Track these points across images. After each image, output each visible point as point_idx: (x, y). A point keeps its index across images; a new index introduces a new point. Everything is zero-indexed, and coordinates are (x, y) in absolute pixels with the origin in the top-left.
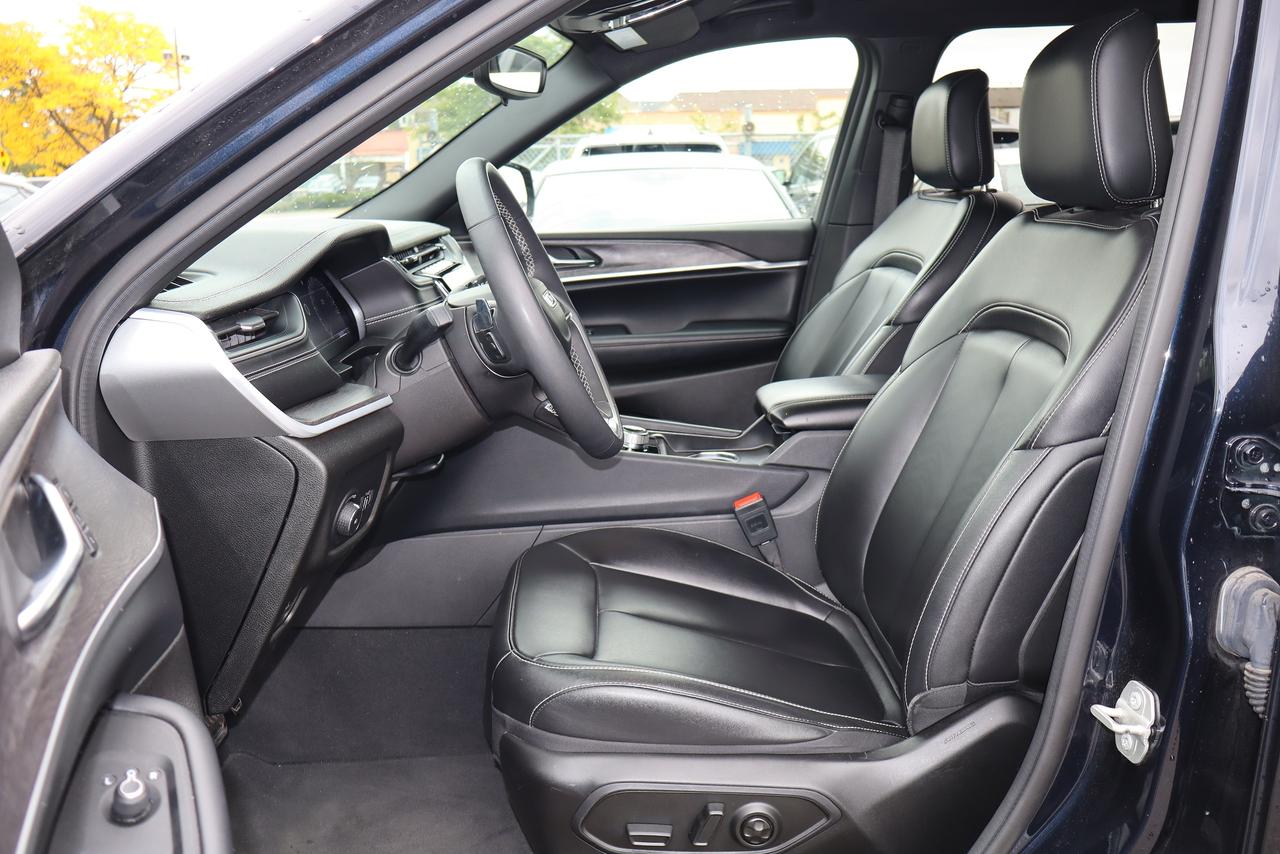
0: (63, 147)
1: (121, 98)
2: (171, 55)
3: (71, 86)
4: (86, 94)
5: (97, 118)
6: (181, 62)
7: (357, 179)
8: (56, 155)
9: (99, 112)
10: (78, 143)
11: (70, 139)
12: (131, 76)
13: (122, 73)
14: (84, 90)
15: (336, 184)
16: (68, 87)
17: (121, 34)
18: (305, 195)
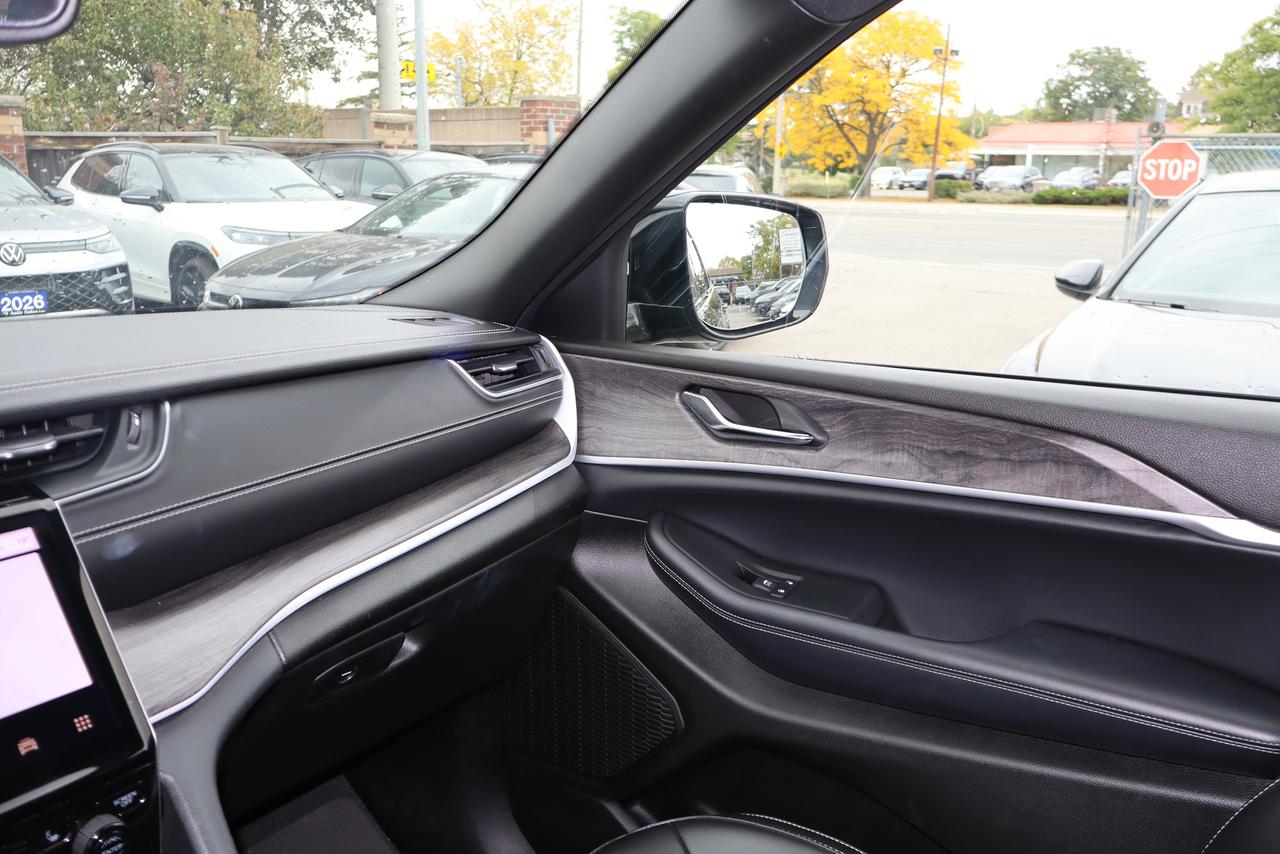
0: (833, 141)
1: (889, 95)
2: (941, 51)
3: (848, 83)
4: (859, 90)
5: (867, 113)
6: (949, 57)
7: (1114, 174)
8: (826, 147)
9: (868, 108)
10: (846, 136)
11: (839, 133)
12: (904, 73)
13: (896, 69)
14: (858, 86)
15: (1086, 179)
16: (846, 85)
17: (901, 32)
18: (1047, 188)
